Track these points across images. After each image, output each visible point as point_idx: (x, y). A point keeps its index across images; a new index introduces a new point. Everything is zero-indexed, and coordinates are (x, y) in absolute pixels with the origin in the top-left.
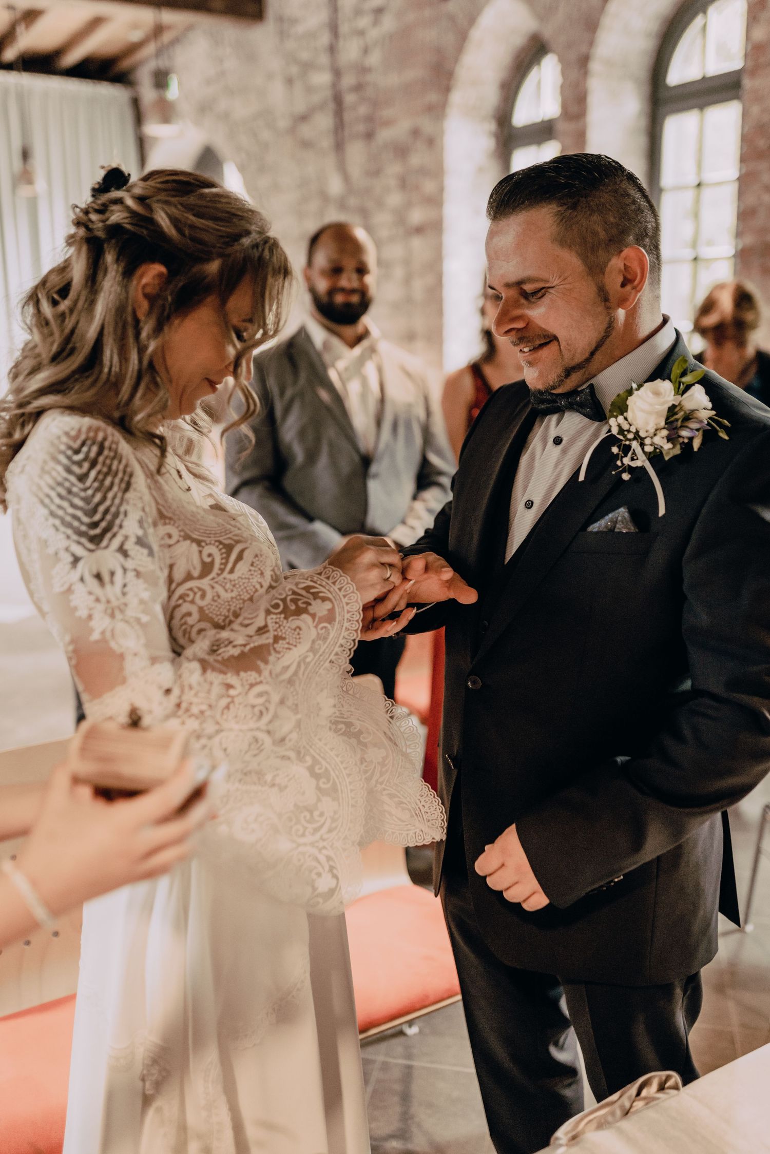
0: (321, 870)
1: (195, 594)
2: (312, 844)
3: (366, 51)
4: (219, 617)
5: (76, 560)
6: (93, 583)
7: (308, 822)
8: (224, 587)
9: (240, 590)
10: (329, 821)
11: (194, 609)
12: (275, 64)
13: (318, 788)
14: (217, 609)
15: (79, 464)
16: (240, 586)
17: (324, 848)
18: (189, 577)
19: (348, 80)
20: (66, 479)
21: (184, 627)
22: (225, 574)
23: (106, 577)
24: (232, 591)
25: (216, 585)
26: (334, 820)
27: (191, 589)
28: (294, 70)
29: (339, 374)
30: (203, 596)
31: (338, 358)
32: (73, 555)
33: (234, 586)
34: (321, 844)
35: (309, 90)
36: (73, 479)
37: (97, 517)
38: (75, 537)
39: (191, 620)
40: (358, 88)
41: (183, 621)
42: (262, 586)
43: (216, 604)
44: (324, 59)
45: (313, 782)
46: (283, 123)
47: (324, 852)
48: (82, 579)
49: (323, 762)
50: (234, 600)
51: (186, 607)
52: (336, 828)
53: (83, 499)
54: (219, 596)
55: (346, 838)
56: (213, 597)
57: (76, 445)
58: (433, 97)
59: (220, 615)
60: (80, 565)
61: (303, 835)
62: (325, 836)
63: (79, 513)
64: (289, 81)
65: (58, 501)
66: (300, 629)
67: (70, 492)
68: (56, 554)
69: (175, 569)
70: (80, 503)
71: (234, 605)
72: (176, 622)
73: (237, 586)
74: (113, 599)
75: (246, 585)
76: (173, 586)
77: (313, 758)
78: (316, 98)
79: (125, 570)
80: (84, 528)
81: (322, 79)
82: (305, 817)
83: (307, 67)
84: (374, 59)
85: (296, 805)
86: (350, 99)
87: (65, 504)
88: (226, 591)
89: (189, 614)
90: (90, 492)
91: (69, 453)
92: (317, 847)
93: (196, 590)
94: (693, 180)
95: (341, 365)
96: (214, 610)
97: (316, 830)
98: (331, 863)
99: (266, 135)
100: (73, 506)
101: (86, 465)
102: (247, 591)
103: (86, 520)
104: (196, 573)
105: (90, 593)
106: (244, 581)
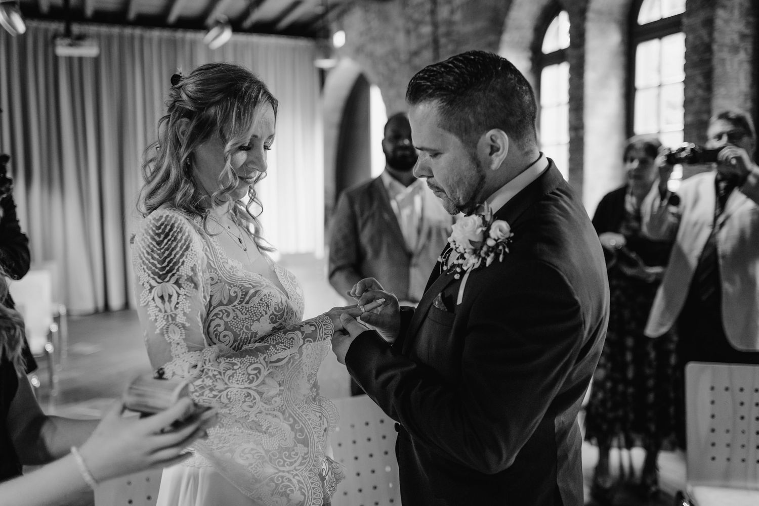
0: (293, 488)
1: (223, 314)
2: (288, 472)
3: (452, 12)
4: (237, 329)
5: (152, 288)
6: (159, 301)
7: (287, 458)
8: (241, 312)
9: (251, 314)
10: (301, 458)
11: (222, 322)
12: (399, 22)
13: (295, 437)
14: (236, 324)
15: (159, 235)
16: (252, 312)
17: (297, 475)
18: (221, 304)
19: (442, 30)
20: (151, 243)
21: (216, 332)
22: (243, 304)
23: (166, 298)
24: (246, 314)
25: (236, 310)
26: (304, 458)
27: (221, 311)
28: (411, 25)
29: (398, 203)
30: (228, 316)
31: (398, 193)
32: (150, 285)
33: (248, 311)
34: (295, 472)
35: (419, 36)
36: (154, 243)
37: (166, 264)
38: (152, 275)
39: (220, 329)
40: (448, 34)
41: (215, 329)
42: (266, 313)
43: (235, 321)
44: (428, 18)
45: (293, 433)
46: (404, 57)
47: (296, 477)
48: (153, 299)
49: (301, 423)
50: (247, 320)
51: (217, 321)
52: (305, 463)
53: (158, 254)
54: (237, 317)
55: (311, 470)
56: (234, 317)
57: (158, 224)
58: (492, 38)
59: (237, 328)
60: (153, 291)
61: (283, 466)
62: (297, 468)
63: (156, 262)
64: (408, 32)
65: (146, 255)
66: (294, 339)
67: (152, 251)
68: (143, 284)
69: (213, 298)
70: (157, 257)
71: (247, 322)
72: (212, 329)
73: (250, 312)
74: (169, 311)
75: (255, 311)
76: (212, 308)
77: (294, 419)
78: (424, 41)
79: (179, 295)
80: (157, 270)
81: (426, 30)
82: (285, 454)
83: (418, 23)
84: (458, 17)
85: (279, 447)
86: (443, 41)
87: (150, 257)
88: (242, 314)
89: (219, 325)
90: (162, 251)
91: (154, 229)
92: (292, 474)
93: (224, 311)
94: (655, 82)
95: (400, 197)
96: (234, 324)
97: (291, 464)
98: (301, 485)
99: (394, 65)
100: (153, 258)
101: (162, 236)
102: (256, 315)
103: (159, 266)
104: (225, 302)
105: (157, 307)
106: (254, 309)
